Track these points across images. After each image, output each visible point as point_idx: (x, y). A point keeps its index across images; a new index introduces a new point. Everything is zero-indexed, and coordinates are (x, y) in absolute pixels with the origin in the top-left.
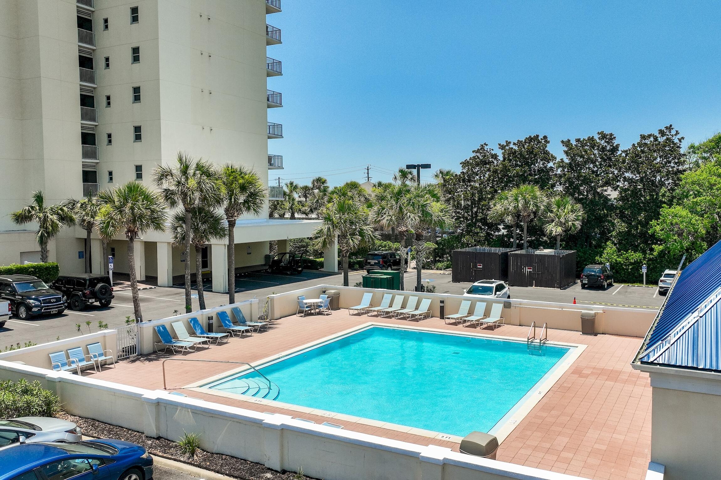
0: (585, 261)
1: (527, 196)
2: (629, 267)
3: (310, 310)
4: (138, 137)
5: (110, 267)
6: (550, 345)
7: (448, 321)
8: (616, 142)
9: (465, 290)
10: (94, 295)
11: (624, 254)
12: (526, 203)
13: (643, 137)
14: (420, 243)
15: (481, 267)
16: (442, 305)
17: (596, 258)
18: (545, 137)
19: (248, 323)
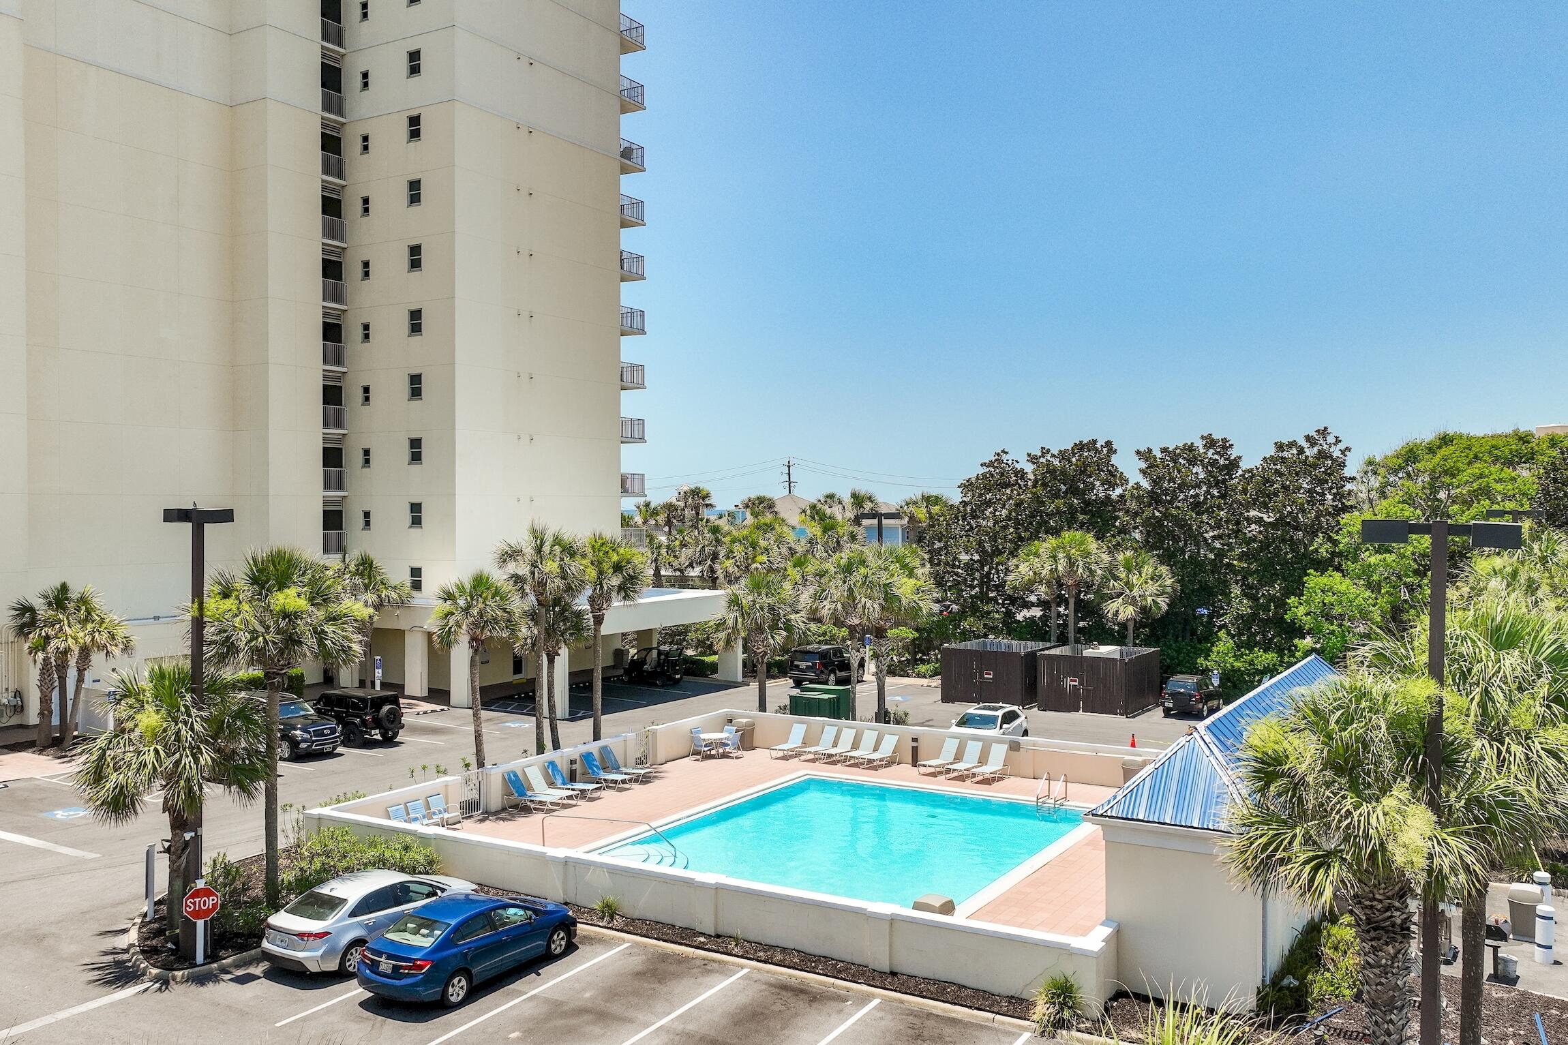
0: (1179, 665)
1: (1073, 551)
2: (1254, 677)
3: (710, 750)
4: (416, 457)
5: (377, 674)
6: (1072, 808)
7: (923, 770)
8: (1234, 454)
9: (953, 721)
10: (378, 724)
11: (1246, 655)
12: (1071, 563)
13: (1280, 447)
14: (882, 642)
15: (991, 677)
16: (915, 744)
17: (1198, 661)
18: (1109, 443)
19: (624, 770)
